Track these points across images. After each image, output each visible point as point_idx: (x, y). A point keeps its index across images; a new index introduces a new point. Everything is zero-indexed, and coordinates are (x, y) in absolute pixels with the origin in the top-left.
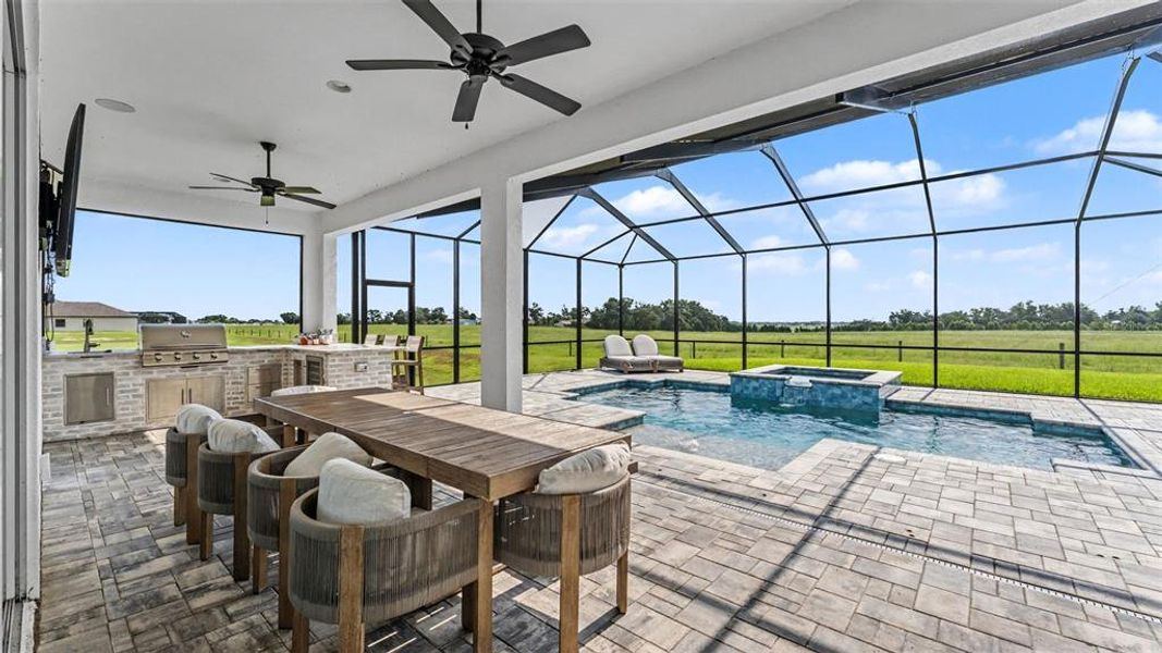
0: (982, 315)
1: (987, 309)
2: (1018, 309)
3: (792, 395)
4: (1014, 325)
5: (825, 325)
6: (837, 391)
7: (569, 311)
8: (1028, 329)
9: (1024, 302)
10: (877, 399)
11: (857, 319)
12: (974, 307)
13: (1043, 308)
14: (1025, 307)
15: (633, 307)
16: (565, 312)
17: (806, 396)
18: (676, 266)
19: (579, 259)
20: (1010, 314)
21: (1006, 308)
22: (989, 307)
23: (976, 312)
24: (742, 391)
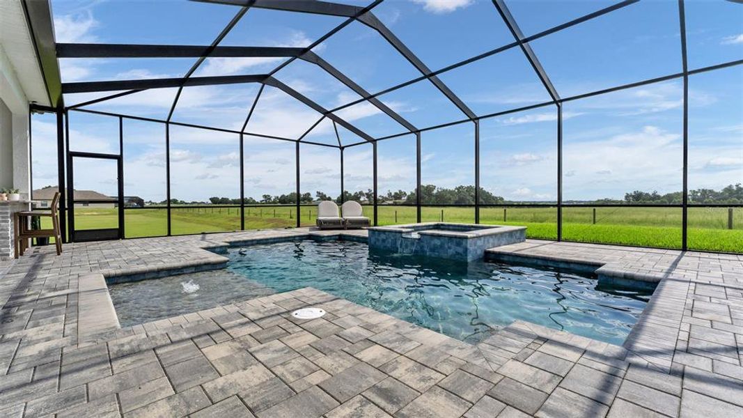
0: (699, 194)
1: (703, 190)
2: (729, 189)
6: (438, 242)
7: (393, 194)
9: (734, 185)
10: (466, 250)
11: (600, 199)
12: (693, 189)
14: (735, 188)
15: (435, 192)
16: (390, 194)
17: (416, 247)
20: (722, 194)
21: (719, 189)
22: (705, 188)
24: (375, 243)
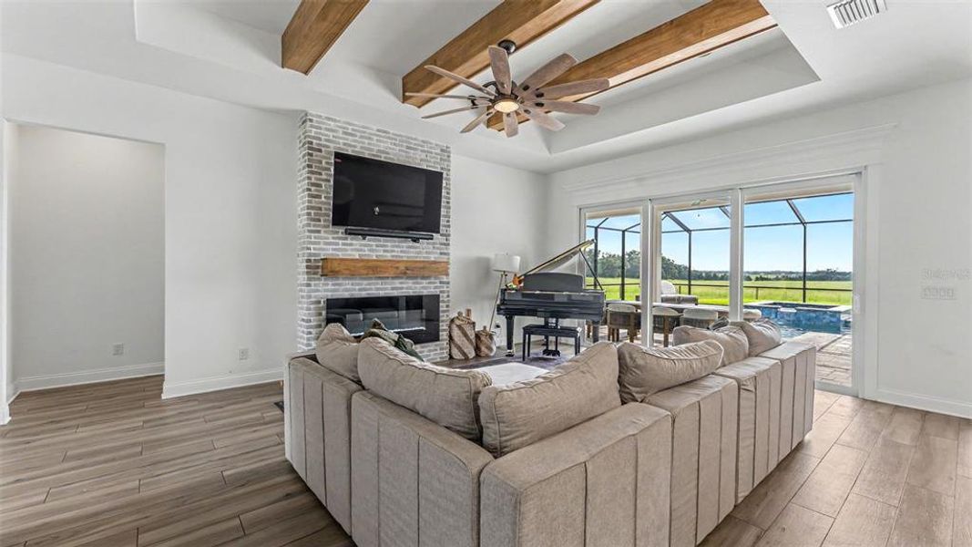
3: (782, 318)
5: (802, 275)
6: (814, 315)
10: (839, 319)
17: (792, 318)
18: (690, 234)
19: (624, 232)
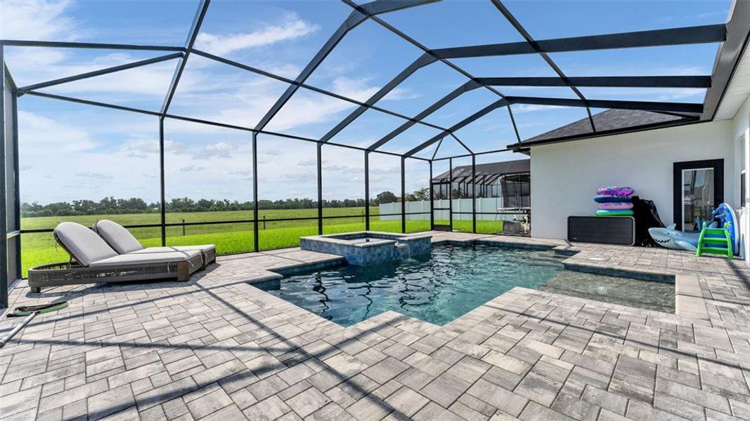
0: (81, 205)
1: (84, 201)
2: (105, 201)
4: (105, 211)
8: (114, 214)
9: (109, 197)
12: (76, 200)
13: (121, 201)
14: (110, 200)
20: (100, 204)
21: (97, 200)
22: (86, 199)
23: (77, 203)
24: (371, 260)
